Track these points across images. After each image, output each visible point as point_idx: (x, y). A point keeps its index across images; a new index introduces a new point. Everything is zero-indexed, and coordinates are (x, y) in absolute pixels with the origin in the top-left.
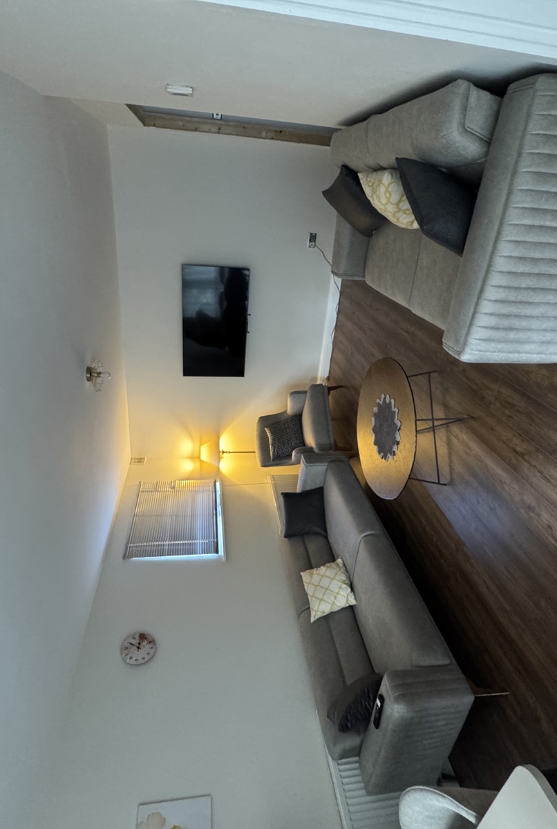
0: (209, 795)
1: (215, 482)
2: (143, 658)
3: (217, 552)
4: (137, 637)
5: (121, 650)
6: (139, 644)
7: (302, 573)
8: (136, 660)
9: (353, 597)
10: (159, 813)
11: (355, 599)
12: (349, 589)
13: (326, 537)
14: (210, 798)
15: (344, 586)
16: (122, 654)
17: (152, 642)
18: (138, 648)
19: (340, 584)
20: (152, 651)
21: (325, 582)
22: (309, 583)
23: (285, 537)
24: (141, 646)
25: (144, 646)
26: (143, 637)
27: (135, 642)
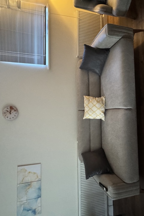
0: (40, 163)
1: (45, 8)
2: (13, 118)
3: (45, 64)
4: (9, 108)
5: (3, 113)
6: (10, 111)
7: (84, 96)
8: (10, 118)
9: (104, 118)
10: (24, 169)
11: (105, 119)
12: (104, 115)
13: (100, 77)
14: (40, 164)
15: (102, 114)
16: (3, 116)
17: (16, 110)
18: (10, 113)
19: (101, 112)
20: (16, 115)
21: (94, 109)
22: (87, 105)
23: (80, 68)
24: (11, 112)
25: (13, 112)
26: (11, 108)
27: (9, 110)
